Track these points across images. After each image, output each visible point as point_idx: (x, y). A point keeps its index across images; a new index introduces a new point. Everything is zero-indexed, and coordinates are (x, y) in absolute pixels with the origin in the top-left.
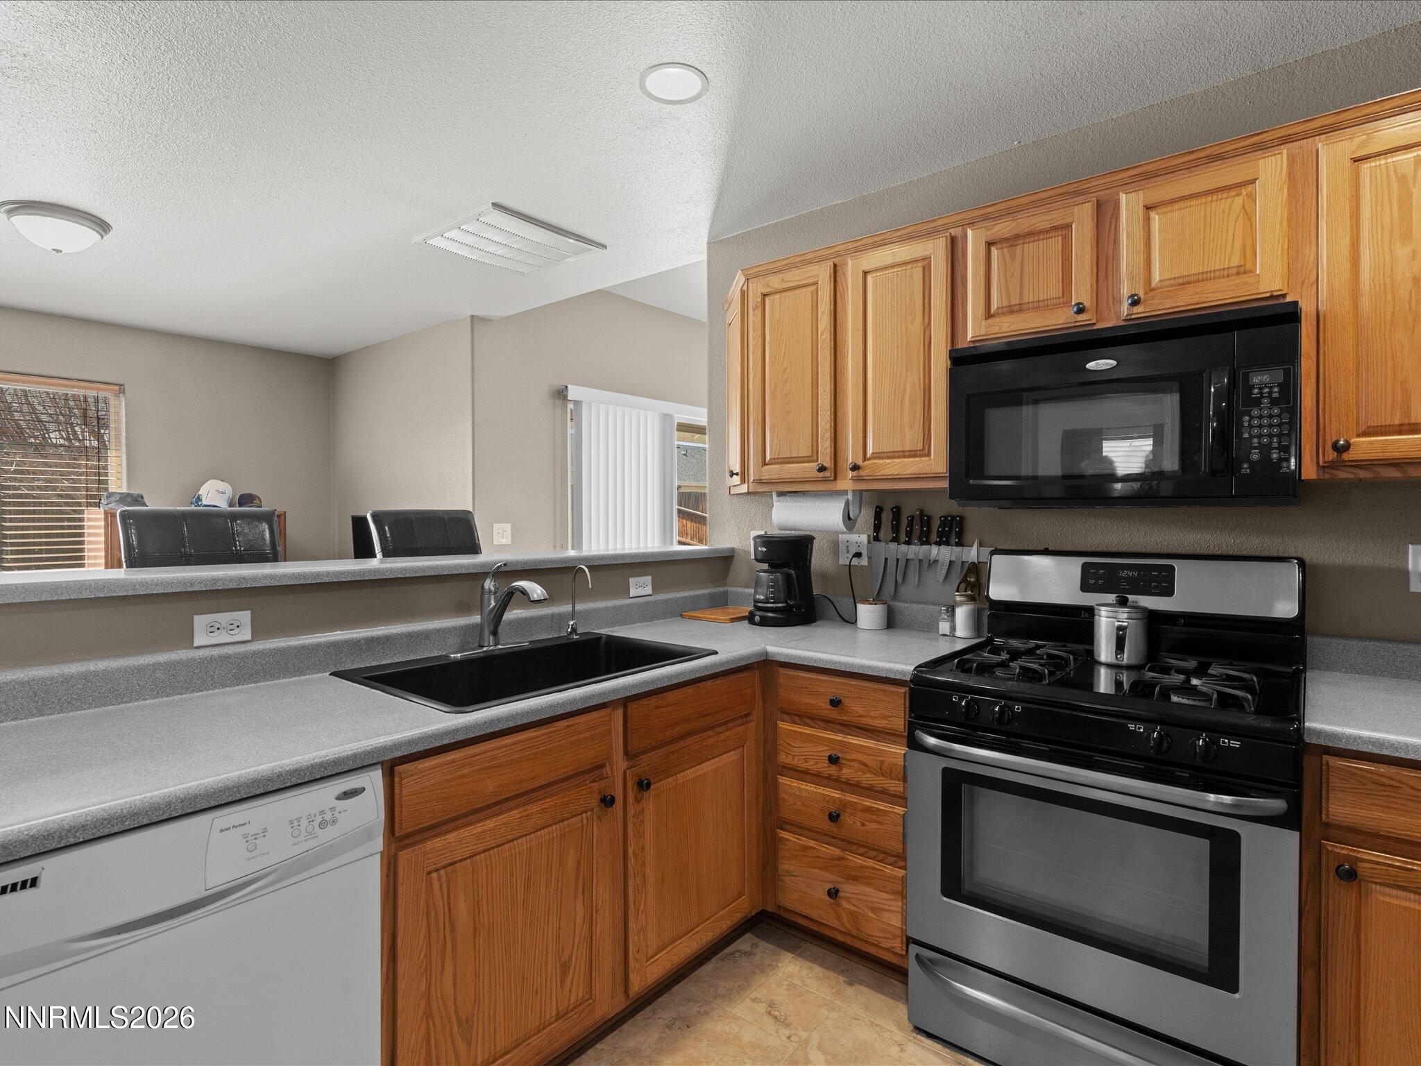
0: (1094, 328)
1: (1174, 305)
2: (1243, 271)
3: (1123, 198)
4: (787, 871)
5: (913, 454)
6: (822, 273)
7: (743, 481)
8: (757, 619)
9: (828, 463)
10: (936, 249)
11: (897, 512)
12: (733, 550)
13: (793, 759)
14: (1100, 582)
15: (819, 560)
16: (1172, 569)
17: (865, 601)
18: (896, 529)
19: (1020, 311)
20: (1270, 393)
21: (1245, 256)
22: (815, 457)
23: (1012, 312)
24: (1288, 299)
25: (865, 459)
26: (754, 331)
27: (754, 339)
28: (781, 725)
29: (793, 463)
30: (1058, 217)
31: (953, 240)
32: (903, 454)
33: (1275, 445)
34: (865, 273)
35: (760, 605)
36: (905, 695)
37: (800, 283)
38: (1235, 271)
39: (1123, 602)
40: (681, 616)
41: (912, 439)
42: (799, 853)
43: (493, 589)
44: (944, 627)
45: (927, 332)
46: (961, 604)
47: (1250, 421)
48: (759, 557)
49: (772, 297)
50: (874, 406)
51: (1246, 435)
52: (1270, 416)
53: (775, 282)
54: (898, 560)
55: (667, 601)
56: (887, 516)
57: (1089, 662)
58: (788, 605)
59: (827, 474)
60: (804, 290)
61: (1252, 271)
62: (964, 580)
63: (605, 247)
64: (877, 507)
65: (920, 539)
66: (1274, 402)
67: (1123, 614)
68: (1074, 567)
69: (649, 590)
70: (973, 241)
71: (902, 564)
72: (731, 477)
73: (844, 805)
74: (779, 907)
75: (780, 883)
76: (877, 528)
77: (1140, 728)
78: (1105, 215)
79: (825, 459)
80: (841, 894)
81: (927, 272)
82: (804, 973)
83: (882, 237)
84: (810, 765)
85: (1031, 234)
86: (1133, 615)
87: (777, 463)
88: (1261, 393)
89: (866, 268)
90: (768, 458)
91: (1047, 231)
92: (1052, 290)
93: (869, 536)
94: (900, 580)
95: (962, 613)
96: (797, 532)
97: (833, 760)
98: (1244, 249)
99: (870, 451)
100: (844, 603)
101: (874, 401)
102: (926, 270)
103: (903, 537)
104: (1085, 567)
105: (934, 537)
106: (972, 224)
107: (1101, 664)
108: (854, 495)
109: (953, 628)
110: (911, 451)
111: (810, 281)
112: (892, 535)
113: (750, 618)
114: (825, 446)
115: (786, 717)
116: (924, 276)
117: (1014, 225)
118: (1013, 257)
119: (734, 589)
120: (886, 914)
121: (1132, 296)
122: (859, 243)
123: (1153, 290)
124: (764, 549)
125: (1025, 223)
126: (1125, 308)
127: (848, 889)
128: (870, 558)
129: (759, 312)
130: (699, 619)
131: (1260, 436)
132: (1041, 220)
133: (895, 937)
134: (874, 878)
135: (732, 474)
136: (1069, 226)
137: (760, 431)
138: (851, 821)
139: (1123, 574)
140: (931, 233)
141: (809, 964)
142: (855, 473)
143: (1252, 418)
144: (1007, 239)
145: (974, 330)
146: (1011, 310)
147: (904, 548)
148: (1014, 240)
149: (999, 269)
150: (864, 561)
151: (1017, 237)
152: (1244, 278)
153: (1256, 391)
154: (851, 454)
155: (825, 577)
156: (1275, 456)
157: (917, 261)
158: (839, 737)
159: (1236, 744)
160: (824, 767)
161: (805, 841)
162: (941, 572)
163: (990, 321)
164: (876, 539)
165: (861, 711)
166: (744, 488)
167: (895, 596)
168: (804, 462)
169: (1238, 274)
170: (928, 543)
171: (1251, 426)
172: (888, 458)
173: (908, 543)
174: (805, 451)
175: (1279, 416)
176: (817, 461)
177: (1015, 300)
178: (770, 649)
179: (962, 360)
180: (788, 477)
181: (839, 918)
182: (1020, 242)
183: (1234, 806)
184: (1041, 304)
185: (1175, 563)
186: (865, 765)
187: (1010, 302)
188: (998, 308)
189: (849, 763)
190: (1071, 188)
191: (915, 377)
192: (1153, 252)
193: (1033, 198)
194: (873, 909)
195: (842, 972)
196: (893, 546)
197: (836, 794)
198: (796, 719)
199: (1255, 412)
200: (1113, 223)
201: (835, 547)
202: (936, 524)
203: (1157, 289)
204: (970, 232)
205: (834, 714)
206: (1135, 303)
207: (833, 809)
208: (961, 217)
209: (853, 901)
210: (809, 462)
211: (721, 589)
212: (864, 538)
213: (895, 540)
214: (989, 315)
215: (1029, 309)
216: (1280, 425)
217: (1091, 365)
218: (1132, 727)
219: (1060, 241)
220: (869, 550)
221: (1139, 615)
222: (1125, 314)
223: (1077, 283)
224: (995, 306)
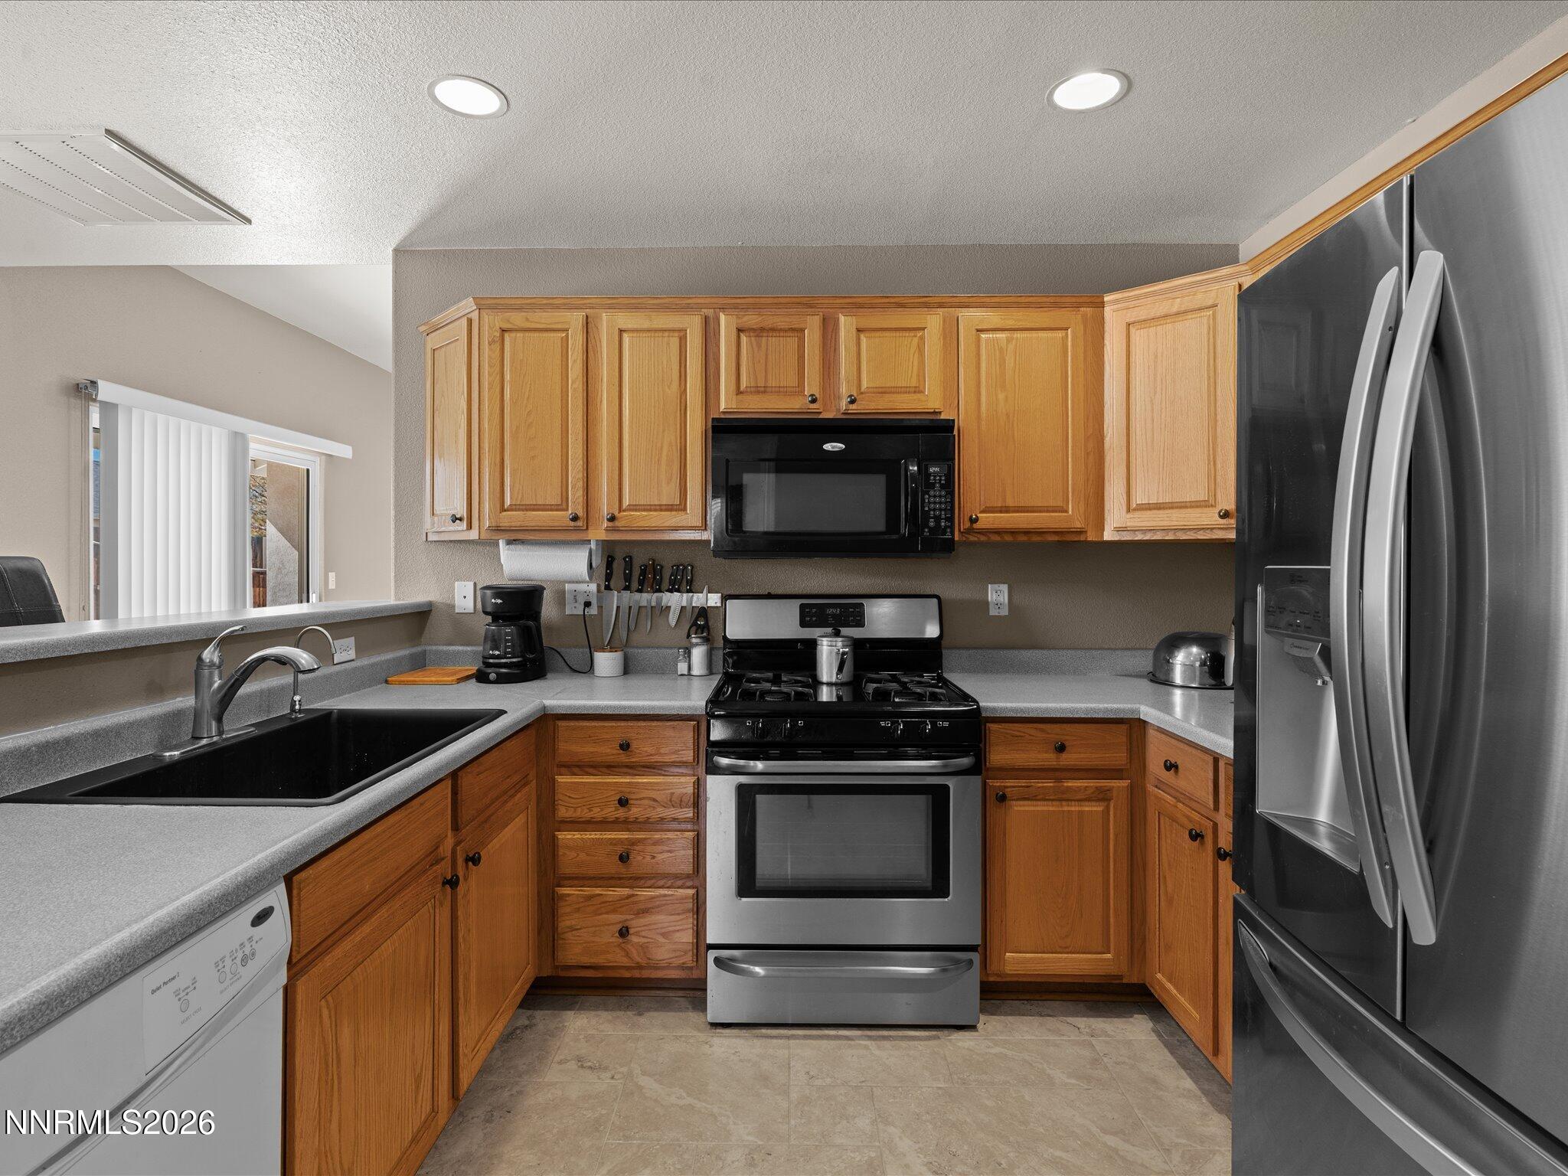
0: (821, 416)
1: (876, 408)
2: (918, 390)
3: (842, 319)
4: (568, 927)
5: (670, 508)
6: (576, 319)
7: (470, 527)
8: (493, 676)
9: (581, 513)
10: (693, 325)
11: (629, 562)
12: (430, 604)
13: (575, 811)
14: (814, 619)
15: (548, 611)
16: (860, 606)
17: (603, 650)
18: (628, 578)
19: (765, 392)
20: (940, 480)
21: (919, 380)
22: (564, 507)
23: (758, 392)
24: (943, 417)
25: (620, 510)
26: (490, 366)
27: (490, 375)
28: (560, 779)
29: (538, 510)
30: (795, 322)
31: (706, 319)
32: (661, 508)
33: (943, 516)
34: (621, 331)
35: (491, 661)
36: (694, 729)
37: (548, 326)
38: (913, 389)
39: (837, 634)
40: (387, 682)
41: (670, 496)
42: (583, 904)
43: (216, 660)
44: (682, 667)
45: (683, 398)
46: (697, 644)
47: (928, 499)
48: (489, 609)
49: (513, 335)
50: (631, 460)
51: (927, 509)
52: (940, 496)
53: (517, 319)
54: (630, 607)
55: (372, 665)
56: (619, 566)
57: (816, 683)
58: (525, 660)
59: (579, 523)
60: (552, 334)
61: (922, 392)
62: (695, 624)
63: (249, 221)
64: (609, 556)
65: (652, 588)
66: (942, 487)
67: (839, 642)
68: (793, 608)
69: (352, 654)
70: (726, 324)
71: (634, 611)
72: (454, 522)
73: (633, 843)
74: (557, 967)
75: (561, 942)
76: (608, 577)
77: (888, 724)
78: (829, 328)
79: (576, 505)
80: (631, 931)
81: (683, 342)
82: (594, 1022)
83: (640, 301)
84: (597, 814)
85: (773, 330)
86: (845, 643)
87: (519, 510)
88: (935, 480)
89: (623, 327)
90: (508, 502)
91: (785, 331)
92: (791, 381)
93: (599, 586)
94: (632, 627)
95: (698, 654)
96: (530, 583)
97: (623, 802)
98: (918, 376)
99: (626, 502)
100: (575, 655)
101: (631, 456)
102: (683, 340)
103: (635, 585)
104: (802, 606)
105: (666, 585)
106: (723, 309)
107: (823, 683)
108: (597, 545)
109: (690, 668)
110: (668, 505)
111: (559, 326)
112: (622, 583)
113: (481, 677)
114: (575, 495)
115: (563, 770)
116: (680, 346)
117: (760, 319)
118: (759, 346)
119: (434, 648)
120: (678, 935)
121: (851, 396)
122: (614, 301)
123: (862, 393)
124: (499, 601)
125: (770, 321)
126: (843, 404)
127: (636, 924)
128: (600, 608)
129: (497, 347)
130: (414, 683)
131: (934, 510)
132: (781, 321)
133: (686, 953)
134: (664, 905)
135: (455, 519)
136: (802, 330)
137: (497, 474)
138: (642, 858)
139: (830, 611)
140: (686, 309)
141: (593, 1013)
142: (610, 524)
143: (930, 496)
144: (754, 330)
145: (726, 403)
146: (756, 390)
147: (637, 596)
148: (759, 332)
149: (747, 354)
150: (593, 611)
151: (762, 329)
152: (919, 395)
153: (932, 478)
154: (604, 505)
155: (550, 628)
156: (943, 524)
157: (674, 331)
158: (627, 780)
159: (946, 724)
160: (612, 812)
161: (588, 891)
162: (673, 619)
163: (740, 397)
164: (608, 588)
165: (651, 750)
166: (473, 535)
167: (627, 644)
168: (551, 510)
169: (915, 392)
170: (659, 591)
171: (929, 503)
172: (644, 510)
173: (640, 591)
174: (556, 500)
175: (945, 496)
176: (567, 510)
177: (761, 383)
178: (548, 702)
179: (722, 430)
180: (534, 524)
181: (627, 955)
182: (765, 334)
183: (939, 767)
184: (781, 390)
185: (863, 601)
186: (655, 800)
187: (757, 384)
188: (746, 387)
189: (639, 802)
190: (804, 300)
191: (671, 437)
192: (862, 365)
193: (776, 301)
194: (664, 935)
195: (627, 1008)
196: (626, 594)
197: (624, 835)
198: (576, 770)
199: (932, 493)
200: (835, 336)
201: (561, 597)
202: (667, 574)
203: (865, 393)
204: (722, 317)
205: (623, 758)
206: (853, 402)
207: (620, 849)
208: (713, 300)
209: (643, 934)
210: (557, 510)
211: (419, 649)
212: (593, 587)
213: (627, 588)
214: (739, 392)
215: (772, 392)
216: (946, 503)
217: (827, 446)
218: (883, 724)
219: (797, 341)
220: (599, 599)
221: (849, 643)
222: (844, 408)
223: (808, 378)
224: (744, 385)
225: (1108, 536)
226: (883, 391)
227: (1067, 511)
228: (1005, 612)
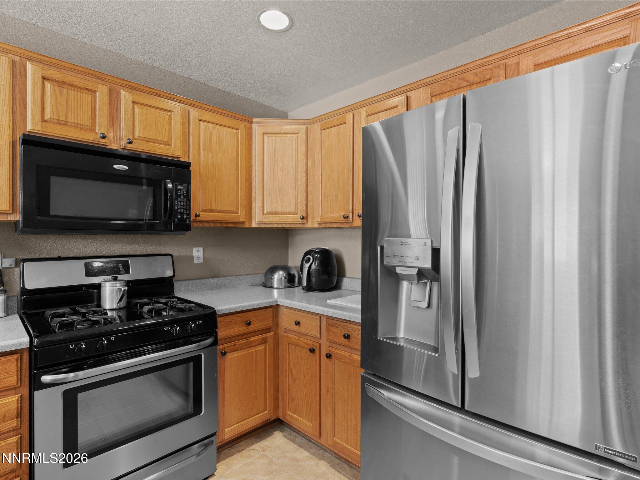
0: (107, 147)
1: (144, 149)
2: (168, 144)
3: (122, 92)
16: (127, 262)
19: (65, 125)
20: (184, 193)
21: (169, 139)
23: (60, 124)
24: (181, 160)
30: (89, 85)
31: (14, 62)
33: (185, 213)
38: (165, 143)
39: (115, 279)
47: (177, 203)
51: (176, 208)
52: (184, 202)
61: (170, 145)
66: (185, 197)
67: (118, 284)
68: (78, 265)
77: (169, 328)
78: (113, 96)
85: (72, 85)
88: (181, 193)
91: (82, 88)
92: (87, 122)
98: (169, 136)
104: (84, 265)
106: (29, 59)
107: (107, 310)
117: (62, 75)
118: (61, 93)
121: (128, 139)
123: (135, 139)
125: (69, 78)
126: (123, 143)
131: (180, 209)
136: (95, 92)
143: (178, 201)
144: (57, 81)
145: (32, 125)
146: (59, 122)
148: (61, 84)
149: (51, 96)
151: (63, 83)
152: (167, 147)
153: (179, 192)
156: (185, 217)
159: (200, 322)
163: (45, 124)
171: (178, 205)
175: (186, 202)
177: (63, 118)
182: (65, 87)
184: (78, 125)
185: (130, 260)
187: (58, 118)
188: (50, 118)
190: (96, 74)
192: (135, 123)
199: (179, 200)
200: (116, 101)
203: (137, 139)
204: (29, 65)
206: (131, 143)
208: (20, 51)
214: (43, 120)
215: (71, 126)
216: (186, 205)
218: (166, 329)
219: (90, 98)
221: (124, 284)
222: (124, 146)
223: (99, 123)
224: (48, 116)
225: (254, 225)
226: (149, 141)
227: (238, 213)
228: (201, 261)
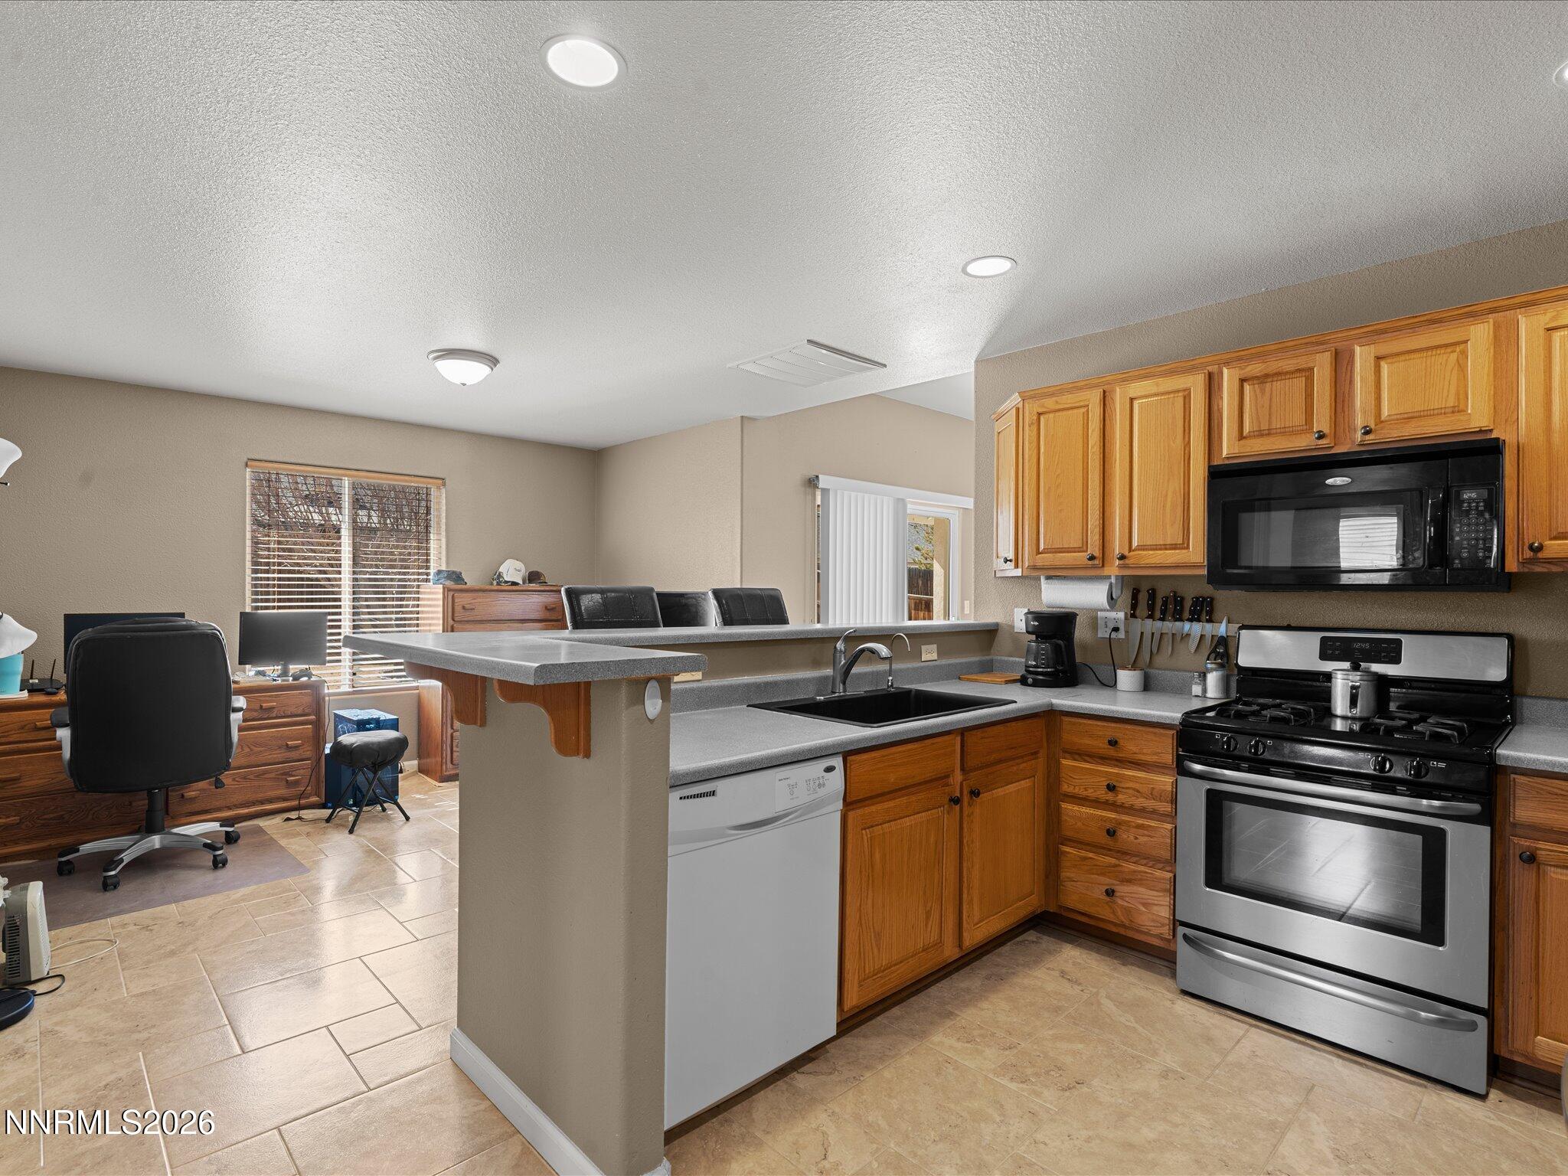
0: (1333, 451)
1: (1401, 435)
2: (1458, 410)
3: (1358, 349)
4: (1068, 878)
5: (1174, 547)
6: (1094, 397)
7: (1017, 566)
8: (1030, 681)
9: (1097, 553)
10: (1196, 384)
11: (1152, 594)
12: (997, 624)
13: (1074, 789)
14: (1337, 652)
15: (1081, 633)
16: (1399, 642)
17: (1124, 668)
18: (1151, 607)
19: (1269, 434)
21: (1459, 399)
22: (1085, 548)
23: (1262, 435)
24: (1494, 435)
25: (1130, 550)
26: (1030, 443)
27: (1029, 449)
28: (1064, 762)
29: (1064, 552)
30: (1302, 362)
31: (1210, 375)
32: (1165, 547)
33: (1482, 547)
34: (1132, 400)
35: (1031, 669)
36: (1173, 737)
37: (1074, 405)
38: (1450, 410)
39: (1356, 667)
40: (959, 678)
41: (1173, 535)
42: (1078, 863)
43: (843, 649)
44: (1197, 689)
45: (1187, 449)
46: (1212, 670)
47: (1460, 528)
48: (1030, 630)
49: (1046, 416)
50: (1139, 508)
51: (1457, 539)
52: (1478, 525)
53: (1050, 403)
54: (1153, 634)
55: (949, 665)
56: (1143, 597)
57: (1328, 713)
58: (1057, 671)
59: (1096, 562)
60: (1075, 411)
61: (1463, 411)
62: (1214, 651)
63: (885, 366)
64: (1134, 589)
65: (1173, 617)
66: (1481, 514)
67: (1356, 678)
68: (1314, 640)
69: (935, 656)
70: (1228, 378)
71: (1157, 637)
72: (1006, 563)
73: (1120, 823)
74: (1060, 907)
75: (1061, 887)
76: (1134, 607)
78: (1342, 362)
79: (1094, 548)
80: (1117, 894)
81: (1187, 400)
82: (1084, 956)
83: (1147, 371)
84: (1090, 793)
85: (1278, 374)
86: (1365, 678)
87: (1050, 553)
88: (1470, 506)
89: (1133, 395)
90: (1042, 547)
91: (1292, 373)
92: (1298, 419)
93: (1126, 614)
94: (1155, 650)
95: (1213, 679)
96: (1063, 610)
97: (1111, 788)
98: (1458, 394)
99: (1135, 544)
100: (1104, 671)
101: (1139, 503)
102: (1187, 399)
103: (1158, 614)
104: (1323, 640)
105: (1186, 615)
106: (1227, 363)
107: (1337, 716)
108: (1116, 579)
109: (1205, 691)
110: (1172, 545)
111: (1082, 404)
112: (1146, 613)
113: (1023, 681)
114: (1094, 539)
115: (1067, 755)
116: (1184, 404)
117: (1265, 366)
118: (1263, 392)
119: (999, 658)
120: (1155, 908)
121: (1365, 427)
122: (1127, 375)
123: (1382, 422)
124: (1036, 623)
125: (1273, 366)
126: (1359, 436)
127: (1122, 889)
128: (1127, 632)
129: (1035, 428)
130: (976, 681)
131: (1469, 540)
132: (1288, 365)
133: (1163, 925)
134: (1145, 880)
135: (1006, 561)
136: (1311, 369)
137: (1034, 525)
138: (1126, 837)
139: (1357, 646)
140: (1191, 370)
141: (1087, 951)
142: (1121, 562)
143: (1462, 525)
144: (1257, 378)
145: (1229, 449)
146: (1260, 434)
147: (1159, 624)
148: (1263, 379)
149: (1250, 401)
150: (1121, 635)
151: (1267, 376)
152: (1458, 416)
153: (1466, 505)
154: (1117, 547)
155: (1084, 647)
156: (1480, 554)
157: (1178, 391)
158: (1115, 770)
159: (1444, 765)
160: (1103, 794)
161: (1084, 853)
162: (1193, 644)
163: (1243, 442)
164: (1133, 616)
165: (1134, 749)
166: (1018, 572)
167: (1150, 664)
168: (1075, 552)
169: (1453, 412)
170: (1181, 620)
171: (1461, 532)
172: (1151, 550)
173: (1162, 619)
174: (1077, 544)
175: (1485, 524)
176: (1087, 551)
177: (1265, 426)
178: (1055, 701)
179: (1218, 475)
180: (1061, 564)
181: (1114, 913)
182: (1269, 380)
183: (1440, 808)
184: (1287, 430)
185: (1403, 638)
186: (1138, 791)
187: (1260, 427)
188: (1249, 432)
189: (1124, 790)
190: (1313, 339)
191: (1176, 484)
192: (1382, 392)
193: (1280, 346)
194: (1145, 905)
195: (1116, 957)
196: (1149, 622)
197: (1113, 815)
198: (1077, 757)
199: (1465, 521)
200: (1349, 368)
201: (1094, 623)
202: (1188, 604)
203: (1386, 421)
204: (1225, 371)
205: (1111, 752)
206: (1367, 432)
207: (1108, 826)
208: (1218, 357)
209: (1127, 899)
210: (1079, 552)
211: (987, 657)
212: (1121, 615)
213: (1151, 617)
214: (1241, 437)
215: (1276, 433)
216: (1485, 531)
217: (1329, 481)
219: (1304, 382)
220: (1126, 625)
221: (1370, 678)
222: (1359, 440)
223: (1317, 414)
224: (1246, 430)
226: (1409, 418)
